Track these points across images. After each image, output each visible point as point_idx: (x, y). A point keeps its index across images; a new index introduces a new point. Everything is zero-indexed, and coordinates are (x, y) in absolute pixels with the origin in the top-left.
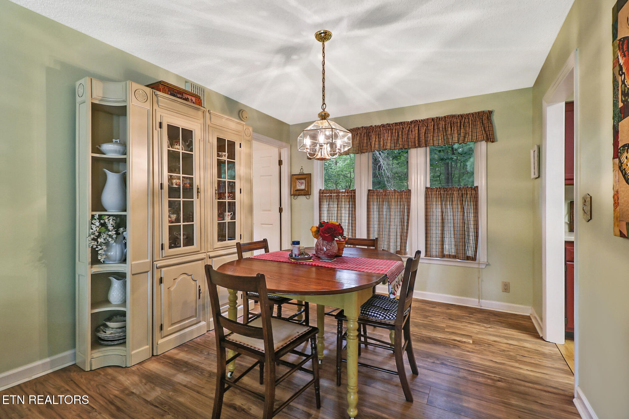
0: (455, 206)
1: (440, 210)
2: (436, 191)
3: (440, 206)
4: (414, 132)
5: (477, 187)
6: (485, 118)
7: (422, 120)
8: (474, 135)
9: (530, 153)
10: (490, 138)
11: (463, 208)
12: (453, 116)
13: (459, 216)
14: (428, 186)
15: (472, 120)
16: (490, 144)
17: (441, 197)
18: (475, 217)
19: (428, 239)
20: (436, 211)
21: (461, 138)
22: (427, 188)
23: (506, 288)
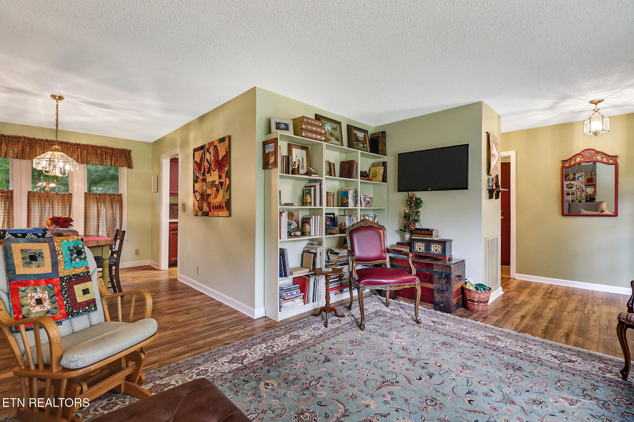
0: (107, 206)
1: (96, 209)
2: (93, 196)
3: (96, 206)
4: (76, 153)
5: (121, 194)
6: (127, 153)
7: (83, 145)
8: (121, 162)
9: (151, 178)
10: (130, 166)
11: (112, 207)
12: (107, 148)
13: (110, 212)
14: (86, 191)
15: (119, 153)
16: (129, 169)
17: (97, 200)
18: (120, 212)
19: (87, 229)
20: (93, 210)
21: (113, 163)
22: (85, 193)
23: (137, 252)
